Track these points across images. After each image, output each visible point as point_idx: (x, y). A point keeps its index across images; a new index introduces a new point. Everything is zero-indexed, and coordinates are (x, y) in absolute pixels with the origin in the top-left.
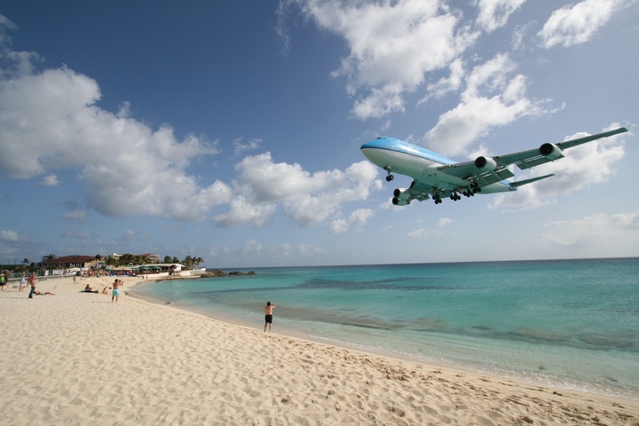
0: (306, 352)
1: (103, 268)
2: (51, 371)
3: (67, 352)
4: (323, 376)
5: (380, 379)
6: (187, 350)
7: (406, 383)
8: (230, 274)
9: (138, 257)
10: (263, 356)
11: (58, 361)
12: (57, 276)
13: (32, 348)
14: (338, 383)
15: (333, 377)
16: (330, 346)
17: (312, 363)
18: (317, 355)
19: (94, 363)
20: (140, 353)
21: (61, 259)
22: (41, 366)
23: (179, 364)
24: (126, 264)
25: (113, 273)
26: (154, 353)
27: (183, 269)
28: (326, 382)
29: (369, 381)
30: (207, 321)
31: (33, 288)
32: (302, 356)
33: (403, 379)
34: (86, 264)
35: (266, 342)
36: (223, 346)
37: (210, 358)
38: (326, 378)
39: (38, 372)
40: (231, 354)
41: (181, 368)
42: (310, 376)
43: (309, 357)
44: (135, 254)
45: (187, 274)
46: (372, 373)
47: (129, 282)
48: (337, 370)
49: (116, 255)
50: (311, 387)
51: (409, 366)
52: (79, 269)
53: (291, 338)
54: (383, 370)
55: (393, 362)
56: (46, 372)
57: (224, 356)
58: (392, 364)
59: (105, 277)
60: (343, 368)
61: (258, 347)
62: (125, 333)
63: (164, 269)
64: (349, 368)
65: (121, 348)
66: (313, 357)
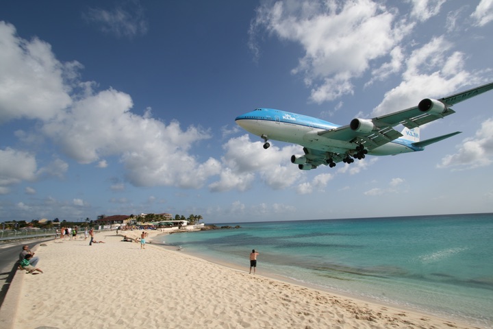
0: (285, 292)
1: (135, 224)
2: (104, 298)
3: (114, 285)
4: (300, 313)
5: (350, 318)
6: (194, 286)
7: (374, 324)
8: (222, 228)
9: (157, 216)
10: (250, 294)
11: (108, 291)
12: (106, 230)
13: (92, 281)
14: (313, 319)
15: (308, 314)
16: (304, 287)
17: (290, 301)
18: (294, 295)
19: (131, 294)
20: (161, 287)
21: (109, 218)
22: (98, 294)
23: (188, 297)
24: (150, 221)
25: (142, 227)
26: (170, 288)
27: (188, 224)
28: (303, 318)
29: (341, 319)
30: (207, 264)
31: (92, 238)
32: (281, 295)
33: (371, 320)
34: (124, 221)
35: (252, 282)
36: (219, 284)
37: (211, 294)
38: (303, 315)
39: (96, 299)
40: (226, 291)
41: (190, 301)
42: (290, 313)
43: (287, 296)
44: (155, 214)
45: (191, 228)
46: (342, 313)
47: (152, 234)
48: (311, 309)
49: (143, 214)
50: (291, 322)
51: (375, 308)
52: (119, 225)
53: (272, 280)
54: (351, 310)
55: (359, 303)
56: (100, 299)
57: (221, 292)
58: (359, 305)
59: (137, 231)
60: (317, 307)
61: (246, 286)
62: (150, 271)
63: (176, 224)
64: (321, 307)
65: (148, 283)
66: (290, 296)
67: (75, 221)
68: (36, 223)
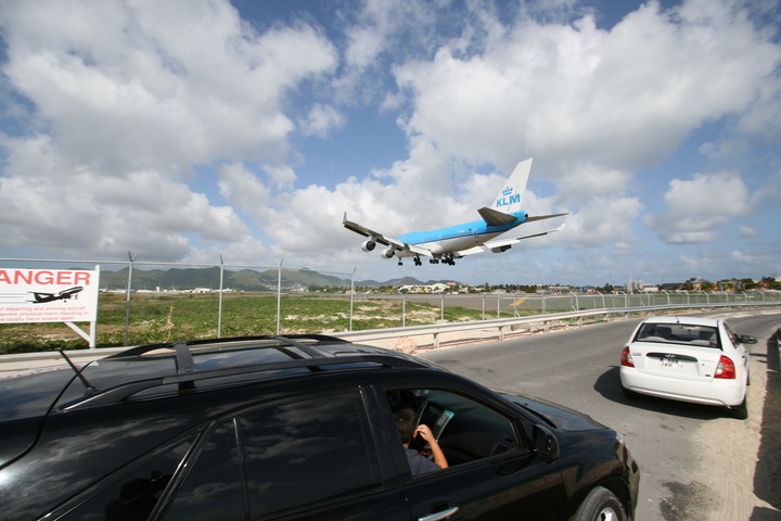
68: (770, 282)
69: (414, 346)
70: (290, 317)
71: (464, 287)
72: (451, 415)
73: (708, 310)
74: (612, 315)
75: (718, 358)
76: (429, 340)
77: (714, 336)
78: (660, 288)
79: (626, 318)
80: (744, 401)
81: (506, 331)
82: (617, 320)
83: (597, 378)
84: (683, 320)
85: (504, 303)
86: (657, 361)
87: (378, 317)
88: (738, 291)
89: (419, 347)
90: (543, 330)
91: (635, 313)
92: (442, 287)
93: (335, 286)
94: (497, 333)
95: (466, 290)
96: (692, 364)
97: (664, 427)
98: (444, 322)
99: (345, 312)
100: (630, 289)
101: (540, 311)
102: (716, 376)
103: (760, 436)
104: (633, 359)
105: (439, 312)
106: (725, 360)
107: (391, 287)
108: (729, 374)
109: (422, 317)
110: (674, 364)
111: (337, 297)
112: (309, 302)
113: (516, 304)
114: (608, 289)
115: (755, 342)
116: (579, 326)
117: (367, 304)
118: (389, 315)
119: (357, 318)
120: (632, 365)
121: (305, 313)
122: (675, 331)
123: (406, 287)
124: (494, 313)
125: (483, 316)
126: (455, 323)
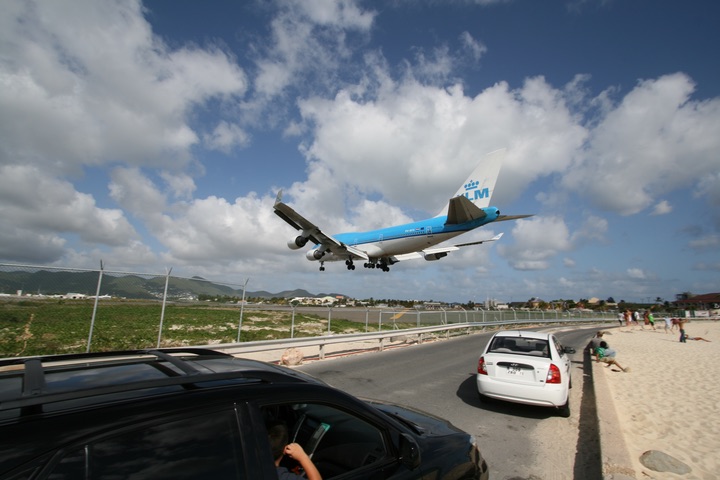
12: (701, 319)
67: (640, 302)
68: (585, 303)
69: (300, 357)
70: (175, 327)
71: (351, 300)
72: (327, 428)
73: (544, 325)
74: (474, 329)
75: (548, 366)
76: (315, 351)
77: (546, 348)
78: (510, 305)
79: (483, 332)
80: (567, 403)
81: (386, 342)
82: (477, 333)
83: (459, 385)
84: (525, 334)
85: (386, 316)
86: (504, 370)
87: (267, 328)
88: (564, 310)
89: (305, 358)
90: (417, 342)
91: (491, 327)
92: (331, 300)
93: (227, 295)
94: (378, 345)
95: (353, 303)
96: (529, 372)
97: (510, 427)
98: (330, 334)
99: (234, 322)
100: (487, 306)
101: (415, 324)
102: (548, 381)
103: (578, 431)
104: (487, 368)
105: (326, 324)
106: (554, 368)
107: (283, 299)
108: (556, 380)
109: (310, 328)
110: (518, 372)
111: (228, 306)
112: (196, 312)
113: (395, 317)
114: (470, 306)
115: (574, 352)
116: (447, 338)
117: (258, 315)
118: (279, 326)
119: (246, 328)
120: (486, 373)
121: (192, 323)
122: (519, 343)
123: (297, 299)
124: (376, 326)
125: (366, 328)
126: (341, 335)
